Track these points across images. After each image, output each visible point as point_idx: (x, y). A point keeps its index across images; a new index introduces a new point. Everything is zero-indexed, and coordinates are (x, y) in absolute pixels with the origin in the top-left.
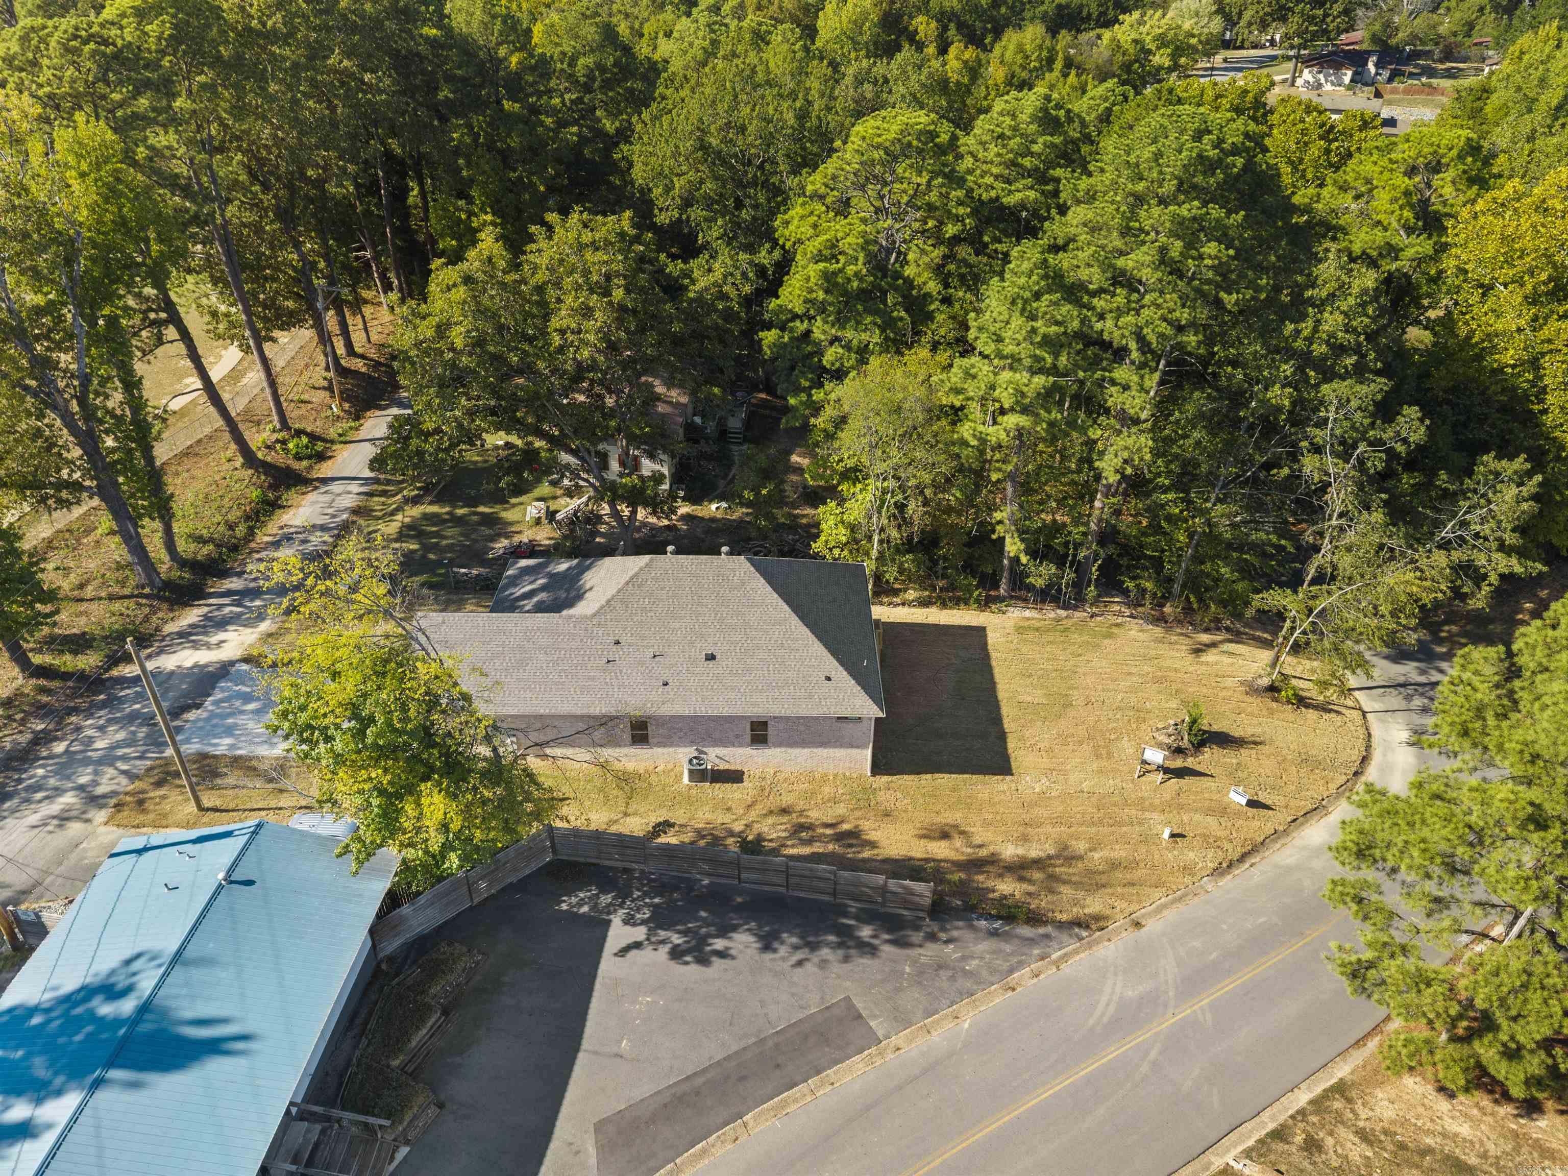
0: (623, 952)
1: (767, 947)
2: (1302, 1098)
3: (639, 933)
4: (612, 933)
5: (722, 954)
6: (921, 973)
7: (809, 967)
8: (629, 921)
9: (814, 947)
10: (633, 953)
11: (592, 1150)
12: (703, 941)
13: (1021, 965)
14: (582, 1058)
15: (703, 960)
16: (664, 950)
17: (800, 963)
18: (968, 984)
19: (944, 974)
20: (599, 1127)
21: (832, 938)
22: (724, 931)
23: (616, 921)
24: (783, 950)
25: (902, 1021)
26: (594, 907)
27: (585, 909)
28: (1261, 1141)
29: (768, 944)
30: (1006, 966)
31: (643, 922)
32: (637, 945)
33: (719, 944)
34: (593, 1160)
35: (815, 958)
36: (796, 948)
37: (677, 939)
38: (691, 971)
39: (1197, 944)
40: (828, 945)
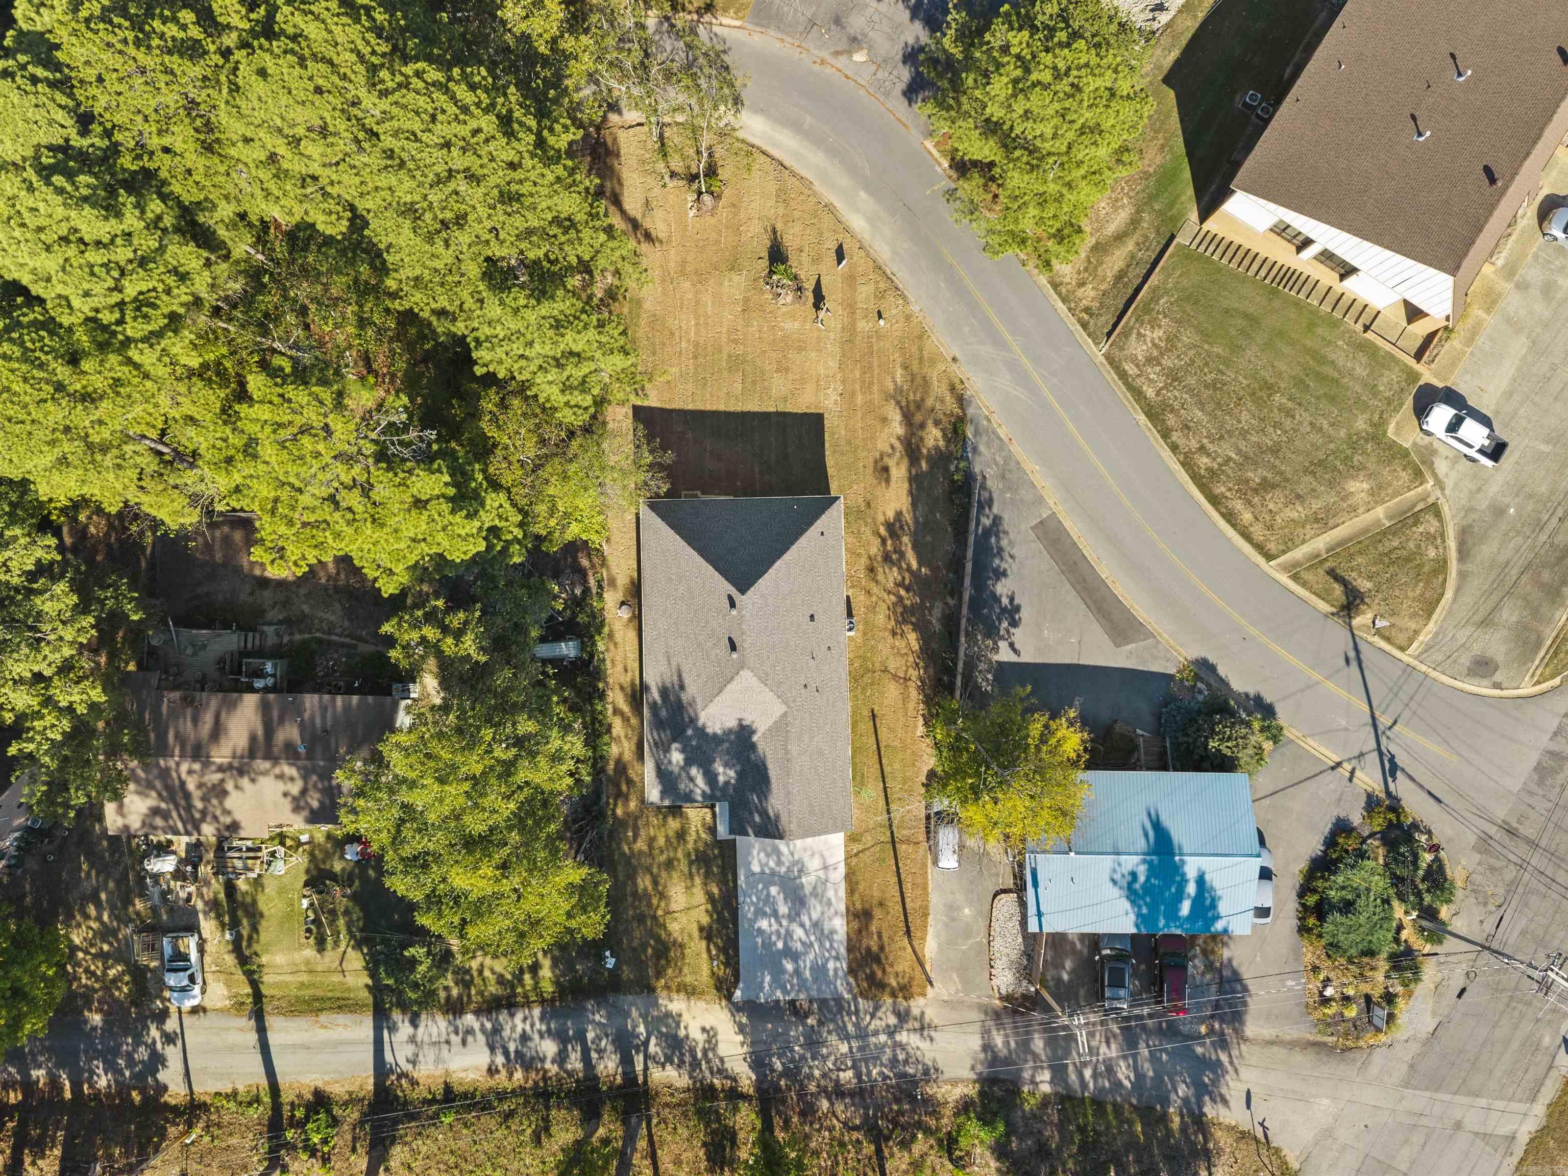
0: (1015, 651)
1: (1004, 574)
2: (1060, 305)
3: (1003, 645)
4: (1005, 659)
5: (1012, 599)
6: (1009, 489)
7: (1014, 552)
8: (996, 649)
9: (1000, 550)
10: (1017, 646)
11: (1129, 647)
12: (1004, 610)
13: (994, 432)
14: (1082, 662)
15: (1018, 609)
16: (1012, 630)
17: (1012, 557)
18: (1012, 464)
19: (1008, 475)
20: (1118, 645)
21: (993, 540)
22: (997, 600)
23: (996, 658)
24: (1004, 565)
25: (1040, 500)
26: (988, 672)
27: (990, 676)
28: (1089, 335)
29: (1000, 574)
30: (997, 442)
31: (995, 643)
32: (1012, 645)
33: (1005, 601)
34: (1133, 645)
35: (1008, 549)
36: (1002, 559)
37: (1005, 624)
38: (1024, 614)
39: (966, 329)
40: (998, 541)
